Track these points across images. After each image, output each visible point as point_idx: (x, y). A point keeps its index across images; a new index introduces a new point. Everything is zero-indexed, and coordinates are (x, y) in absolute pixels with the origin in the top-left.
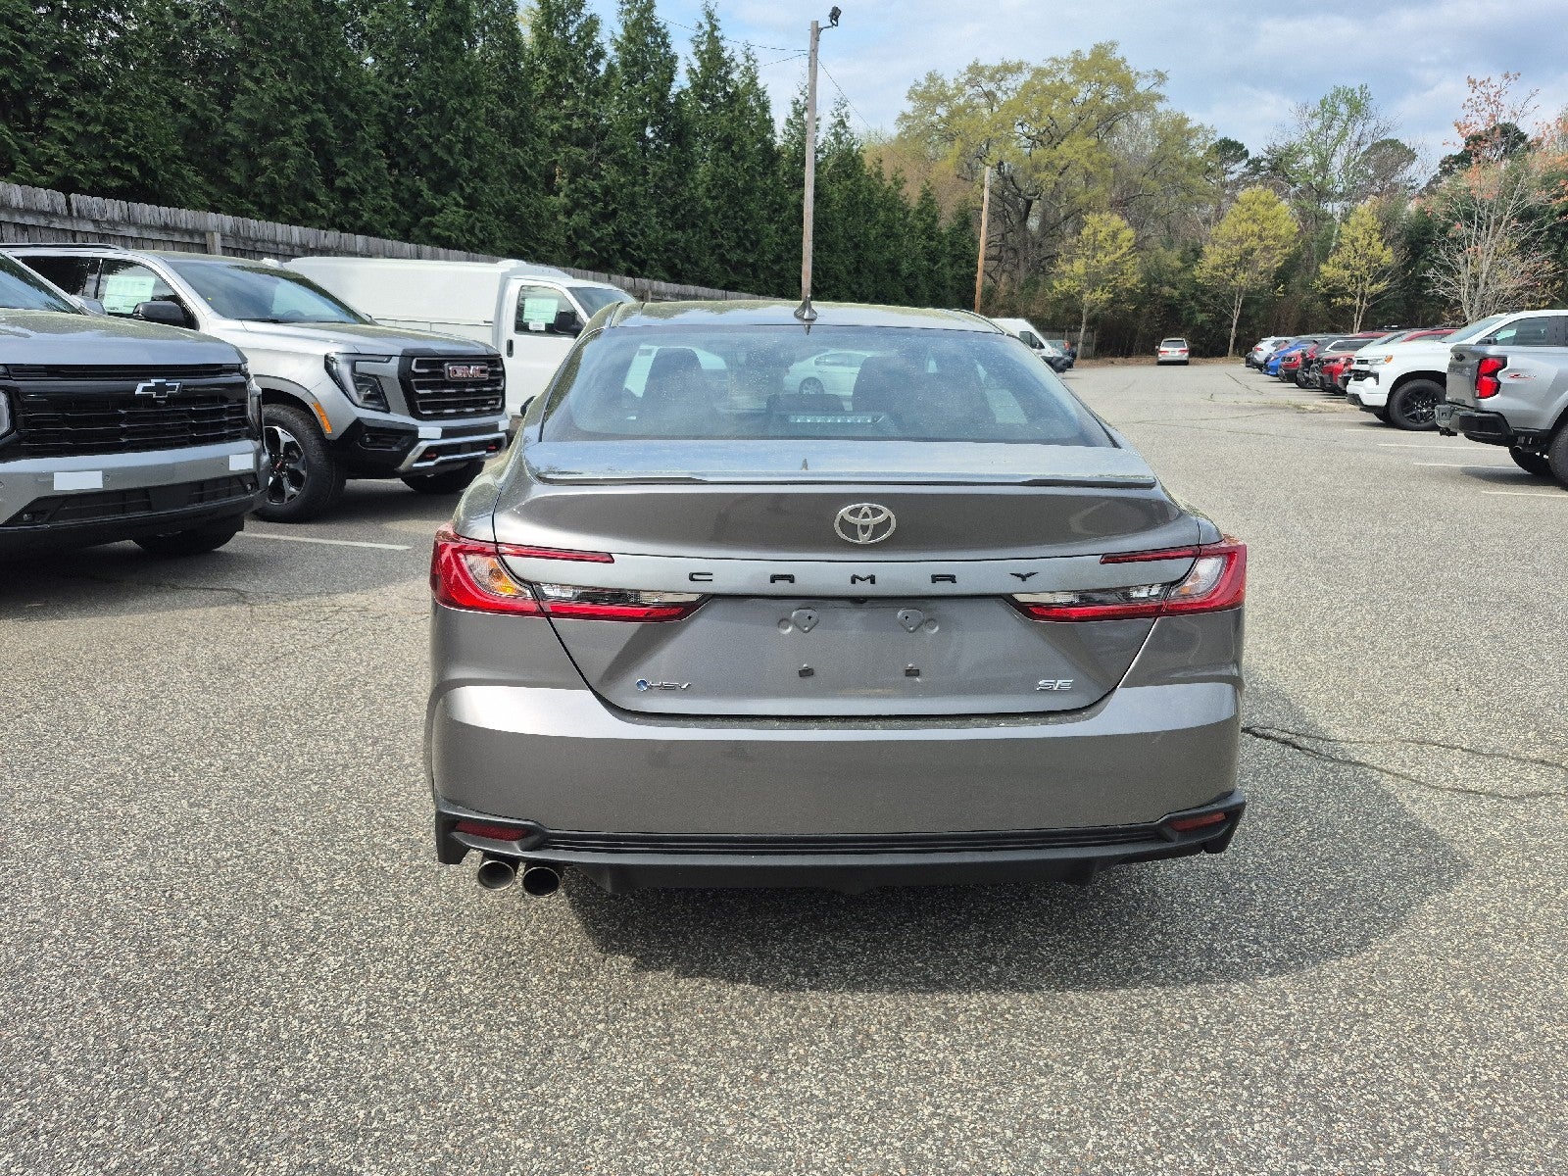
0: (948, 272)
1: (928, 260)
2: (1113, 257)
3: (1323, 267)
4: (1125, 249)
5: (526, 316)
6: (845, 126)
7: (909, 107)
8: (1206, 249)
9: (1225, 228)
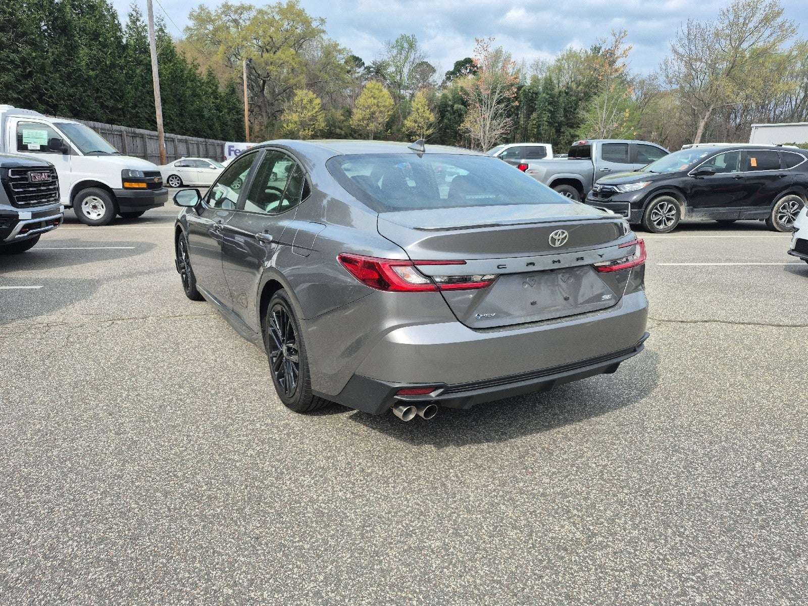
0: (228, 118)
1: (215, 110)
2: (312, 113)
3: (406, 122)
4: (317, 109)
5: (25, 141)
6: (164, 32)
7: (191, 23)
8: (355, 111)
9: (361, 100)
